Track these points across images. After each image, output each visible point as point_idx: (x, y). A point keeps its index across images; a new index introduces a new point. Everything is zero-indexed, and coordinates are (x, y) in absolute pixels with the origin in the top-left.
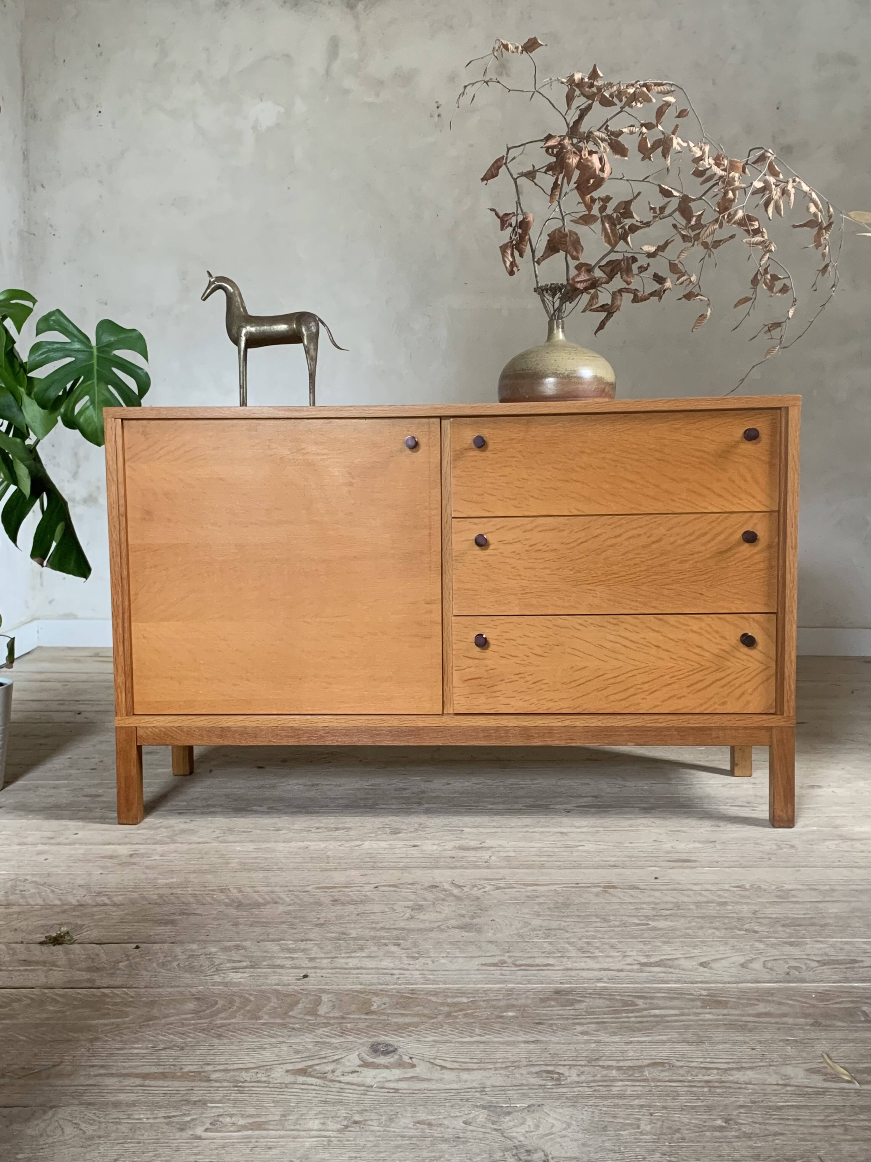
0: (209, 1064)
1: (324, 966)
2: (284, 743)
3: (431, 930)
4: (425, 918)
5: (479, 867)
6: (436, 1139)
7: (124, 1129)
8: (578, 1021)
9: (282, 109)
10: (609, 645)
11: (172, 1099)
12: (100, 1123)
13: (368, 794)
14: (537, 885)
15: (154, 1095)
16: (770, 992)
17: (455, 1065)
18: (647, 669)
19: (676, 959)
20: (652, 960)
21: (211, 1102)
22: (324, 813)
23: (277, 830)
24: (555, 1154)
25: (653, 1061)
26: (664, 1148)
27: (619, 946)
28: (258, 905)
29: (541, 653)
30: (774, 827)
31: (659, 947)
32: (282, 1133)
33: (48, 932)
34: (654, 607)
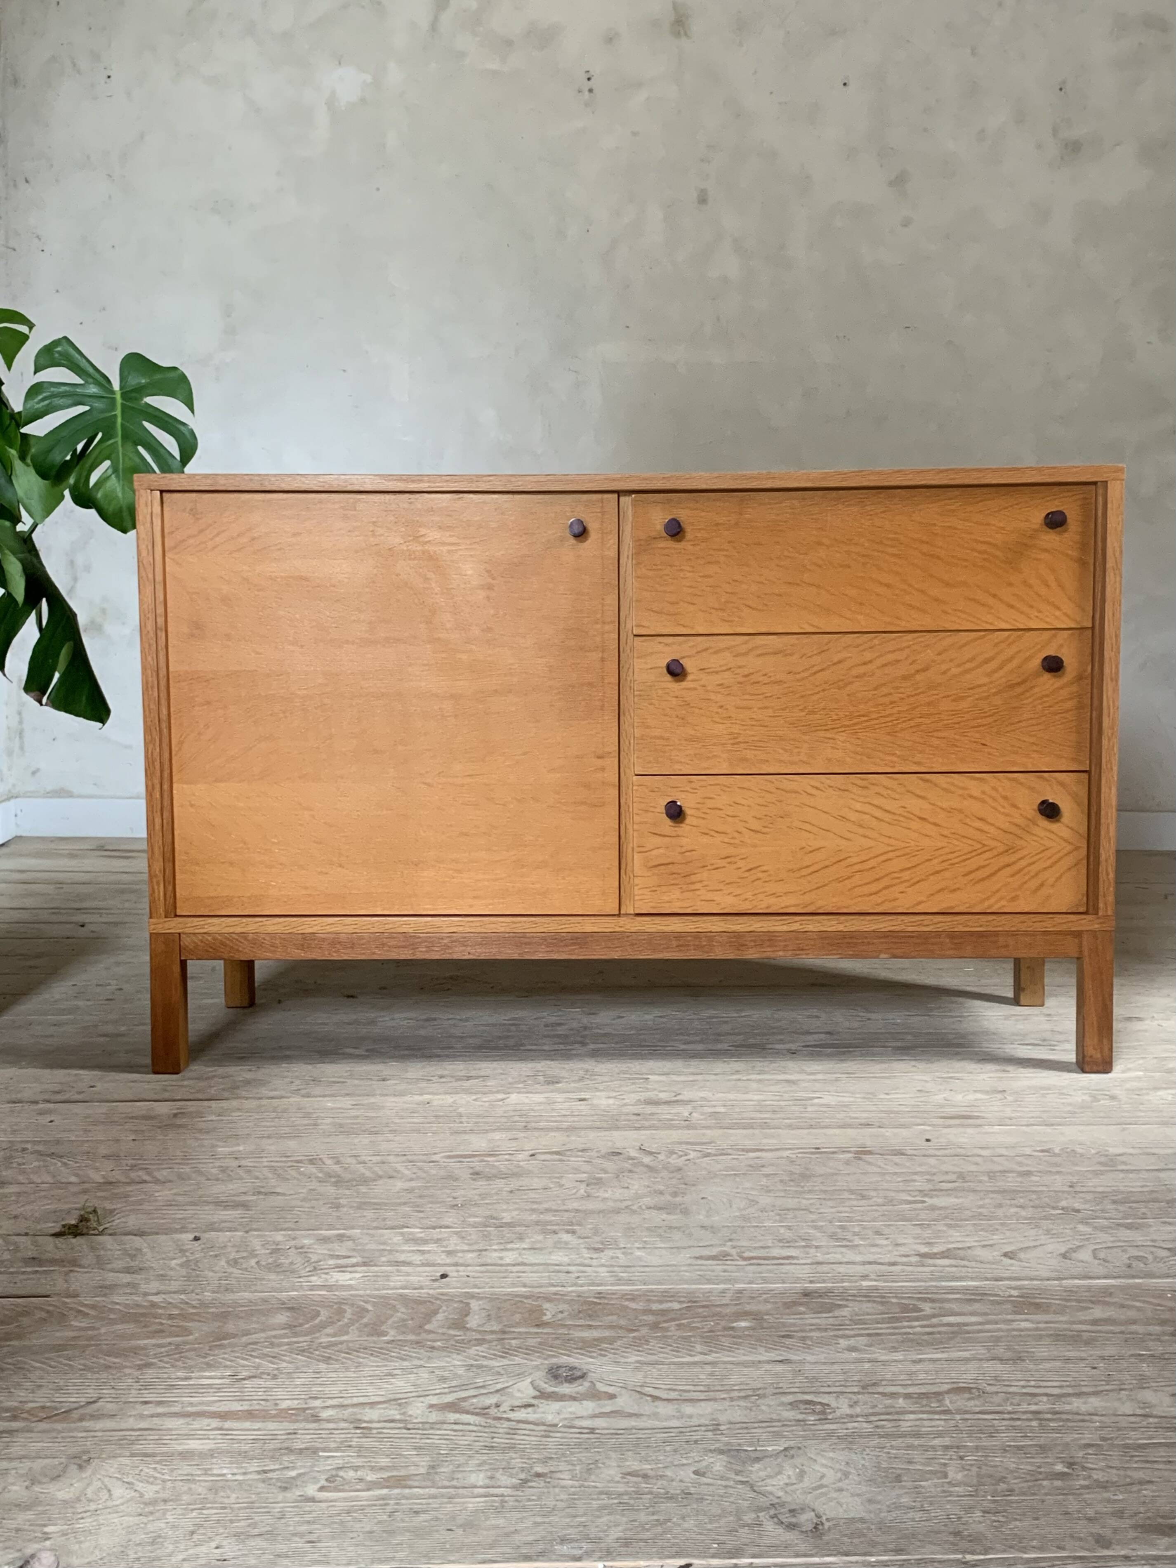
0: (316, 1398)
1: (470, 1262)
2: (394, 955)
3: (617, 1211)
4: (606, 1195)
5: (677, 1128)
6: (657, 1495)
7: (200, 1490)
8: (841, 1333)
9: (369, 78)
10: (853, 816)
11: (266, 1447)
12: (164, 1481)
13: (509, 1031)
14: (762, 1150)
15: (240, 1441)
16: (1107, 1291)
17: (673, 1395)
18: (907, 850)
19: (969, 1248)
20: (935, 1250)
21: (324, 1450)
22: (447, 1056)
23: (384, 1080)
24: (831, 1514)
25: (955, 1386)
26: (985, 1504)
27: (886, 1231)
28: (365, 1181)
29: (758, 828)
30: (1084, 1071)
31: (944, 1232)
32: (433, 1491)
33: (63, 1220)
34: (918, 763)
